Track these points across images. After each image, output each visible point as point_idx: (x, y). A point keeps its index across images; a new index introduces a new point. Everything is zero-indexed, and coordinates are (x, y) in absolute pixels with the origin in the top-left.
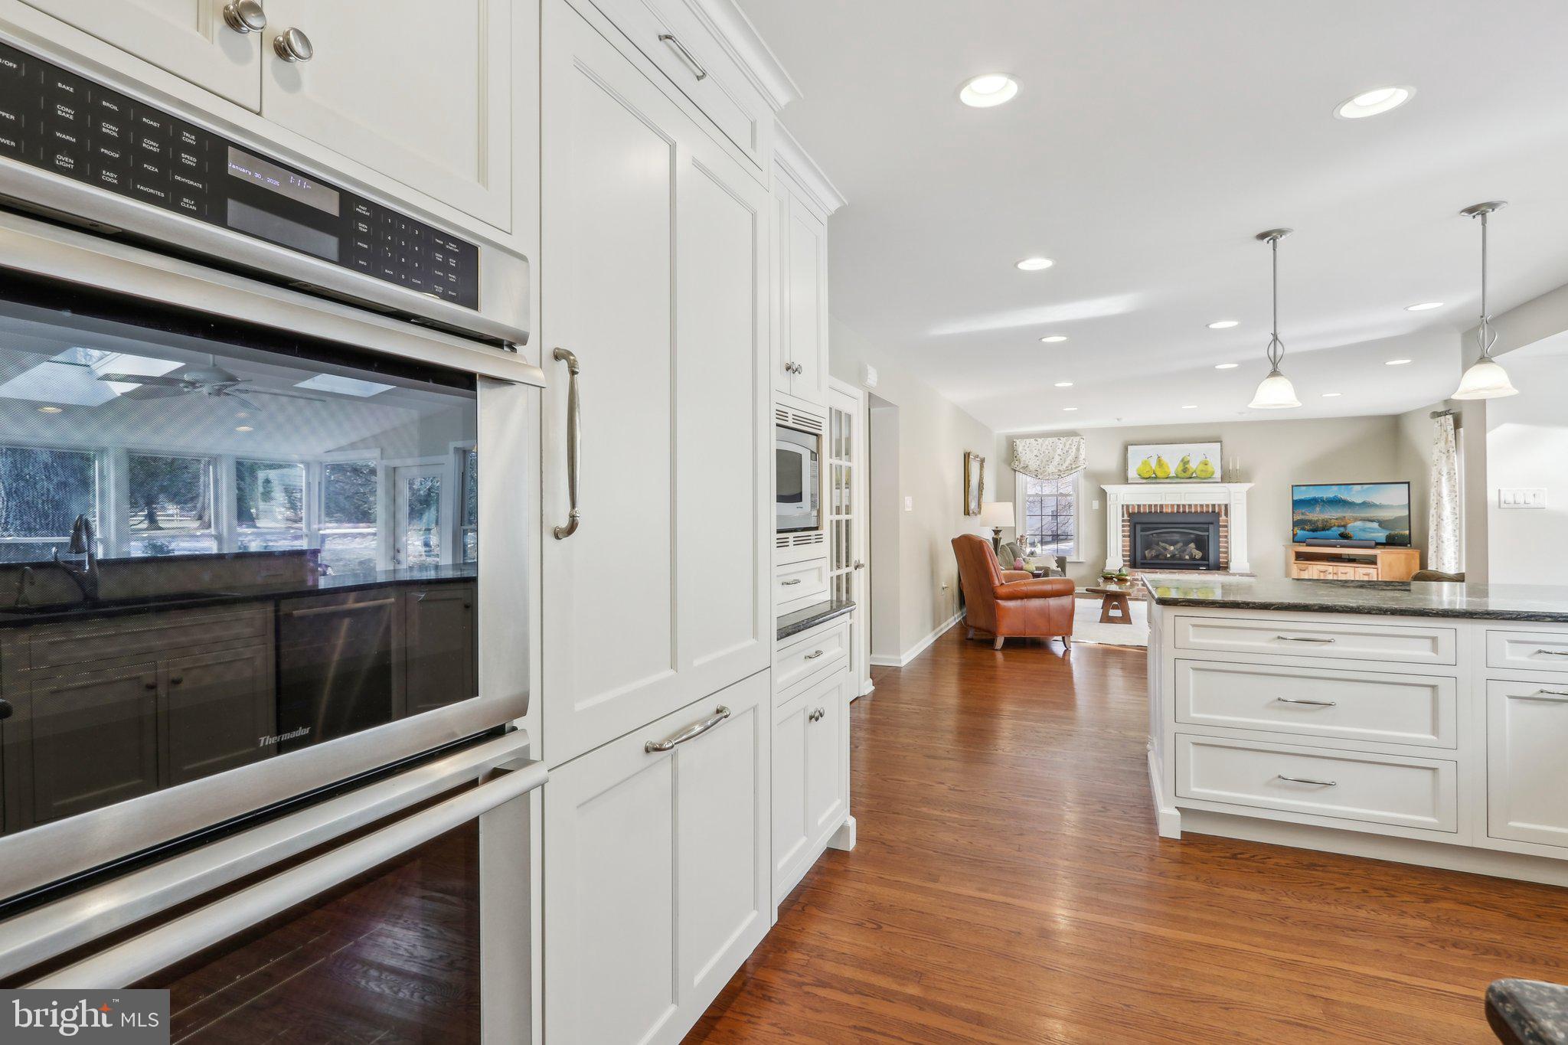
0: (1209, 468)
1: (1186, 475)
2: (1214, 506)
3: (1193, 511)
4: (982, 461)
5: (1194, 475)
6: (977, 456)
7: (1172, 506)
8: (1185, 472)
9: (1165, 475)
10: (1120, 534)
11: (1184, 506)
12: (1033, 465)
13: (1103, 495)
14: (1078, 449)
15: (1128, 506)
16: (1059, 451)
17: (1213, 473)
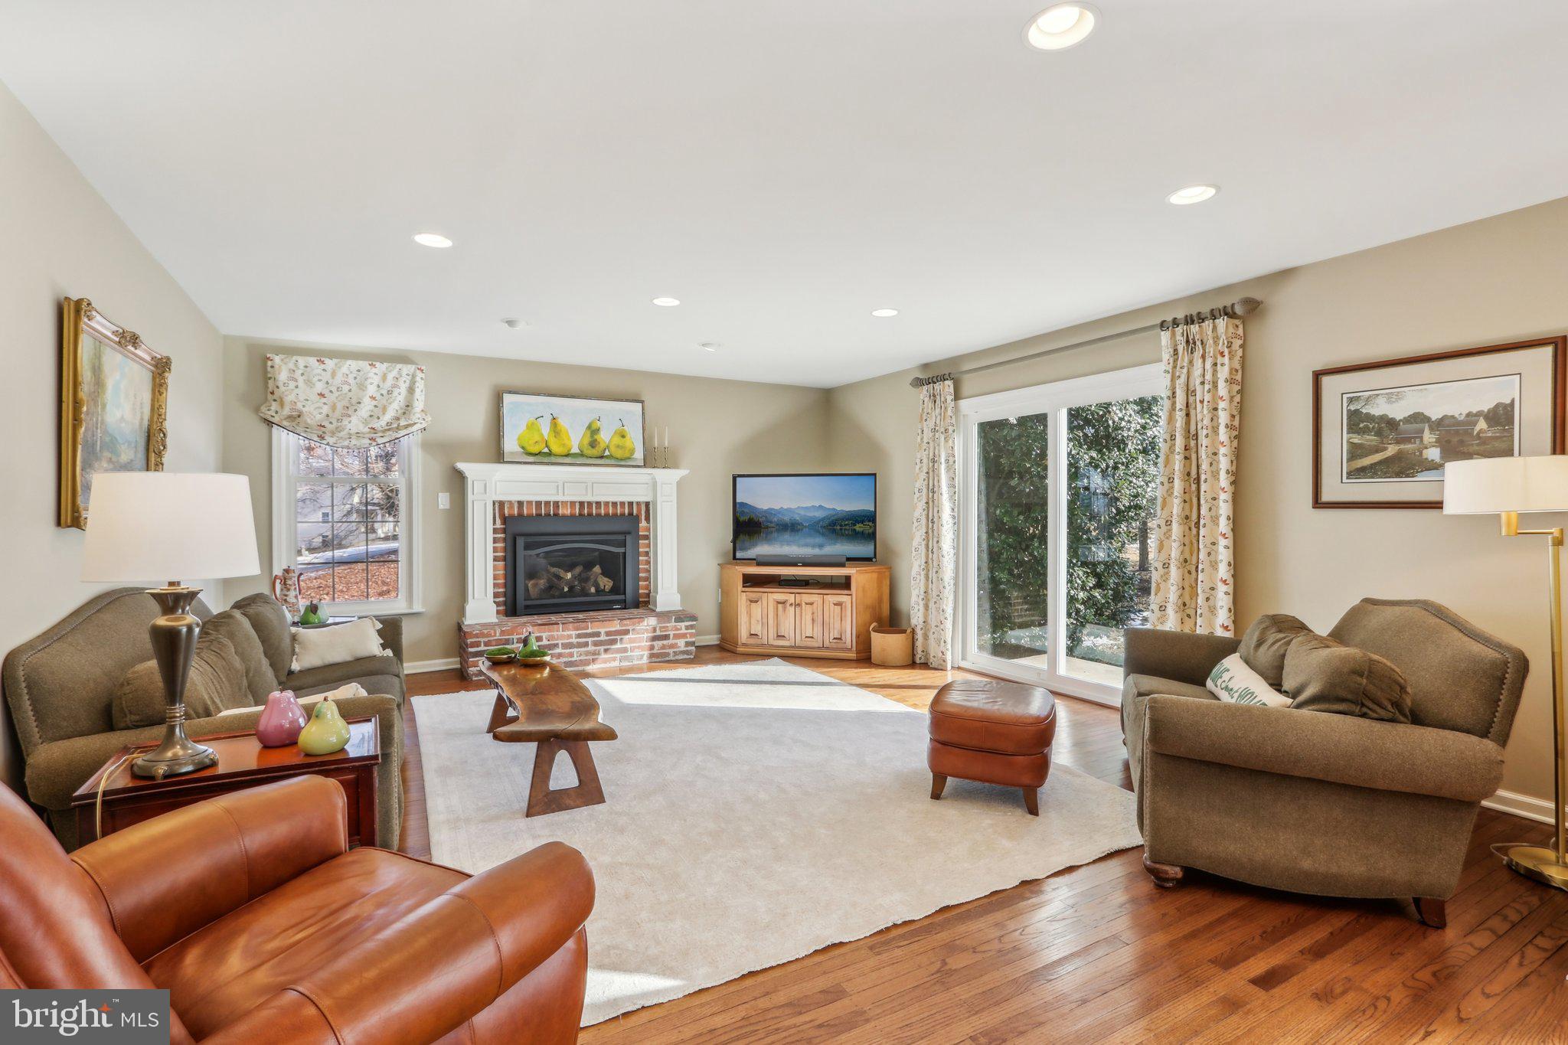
0: (627, 442)
1: (595, 452)
2: (631, 504)
3: (603, 512)
4: (161, 368)
5: (607, 453)
6: (129, 339)
7: (573, 503)
8: (593, 447)
9: (563, 451)
10: (490, 555)
11: (590, 504)
12: (314, 412)
13: (457, 482)
14: (411, 390)
15: (502, 504)
16: (372, 390)
17: (632, 451)
